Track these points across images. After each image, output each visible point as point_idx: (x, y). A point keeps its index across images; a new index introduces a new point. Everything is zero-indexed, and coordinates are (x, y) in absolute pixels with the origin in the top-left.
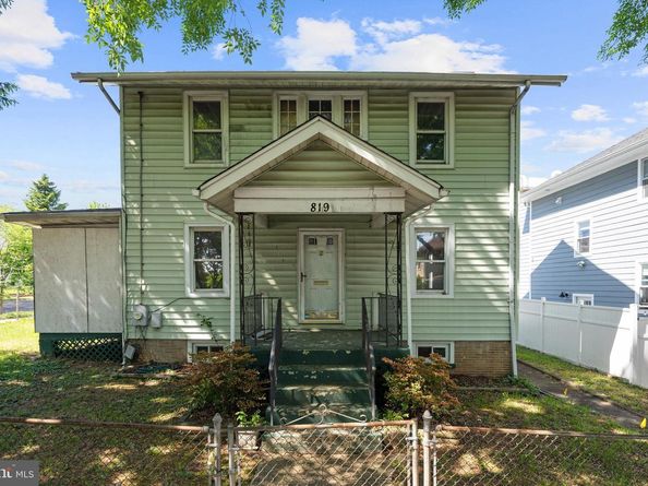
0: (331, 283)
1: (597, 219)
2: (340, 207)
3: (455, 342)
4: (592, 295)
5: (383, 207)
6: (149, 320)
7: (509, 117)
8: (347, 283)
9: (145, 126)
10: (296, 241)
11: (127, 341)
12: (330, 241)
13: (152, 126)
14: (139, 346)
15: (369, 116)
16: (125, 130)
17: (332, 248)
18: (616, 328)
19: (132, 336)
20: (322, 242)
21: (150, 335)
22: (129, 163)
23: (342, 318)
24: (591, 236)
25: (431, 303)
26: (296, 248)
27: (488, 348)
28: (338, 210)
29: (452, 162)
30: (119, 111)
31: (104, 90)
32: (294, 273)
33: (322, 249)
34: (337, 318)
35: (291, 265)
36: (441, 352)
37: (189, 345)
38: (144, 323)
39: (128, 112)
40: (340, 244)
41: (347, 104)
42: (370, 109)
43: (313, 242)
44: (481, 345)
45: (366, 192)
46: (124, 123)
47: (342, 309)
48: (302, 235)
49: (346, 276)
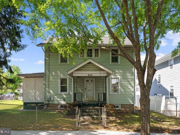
0: (92, 91)
1: (162, 74)
2: (94, 75)
3: (121, 104)
4: (161, 94)
5: (102, 75)
6: (50, 99)
7: (132, 53)
8: (96, 91)
9: (50, 55)
10: (84, 81)
11: (45, 104)
12: (92, 81)
13: (51, 55)
14: (48, 105)
15: (101, 53)
16: (45, 56)
17: (92, 82)
18: (161, 102)
19: (46, 103)
20: (90, 81)
21: (50, 103)
22: (46, 63)
23: (94, 99)
24: (161, 79)
25: (115, 95)
26: (84, 83)
27: (128, 106)
28: (94, 76)
29: (120, 63)
30: (44, 52)
31: (42, 48)
32: (83, 88)
33: (90, 83)
34: (93, 98)
35: (83, 86)
36: (117, 107)
37: (59, 105)
38: (49, 100)
39: (46, 52)
40: (94, 82)
41: (96, 50)
42: (101, 51)
43: (88, 81)
44: (127, 105)
45: (99, 72)
46: (45, 54)
47: (94, 97)
48: (85, 79)
49: (95, 89)
